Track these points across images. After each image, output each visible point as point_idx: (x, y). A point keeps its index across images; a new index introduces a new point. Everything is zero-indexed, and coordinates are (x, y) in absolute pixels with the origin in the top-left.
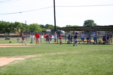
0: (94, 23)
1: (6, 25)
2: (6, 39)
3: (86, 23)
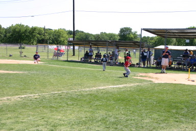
0: (132, 31)
1: (20, 31)
2: (19, 48)
3: (122, 30)
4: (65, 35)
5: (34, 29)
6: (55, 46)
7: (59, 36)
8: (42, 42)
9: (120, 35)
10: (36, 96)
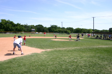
4: (91, 31)
5: (82, 29)
6: (88, 34)
7: (89, 31)
8: (85, 33)
9: (109, 30)
10: (79, 48)
